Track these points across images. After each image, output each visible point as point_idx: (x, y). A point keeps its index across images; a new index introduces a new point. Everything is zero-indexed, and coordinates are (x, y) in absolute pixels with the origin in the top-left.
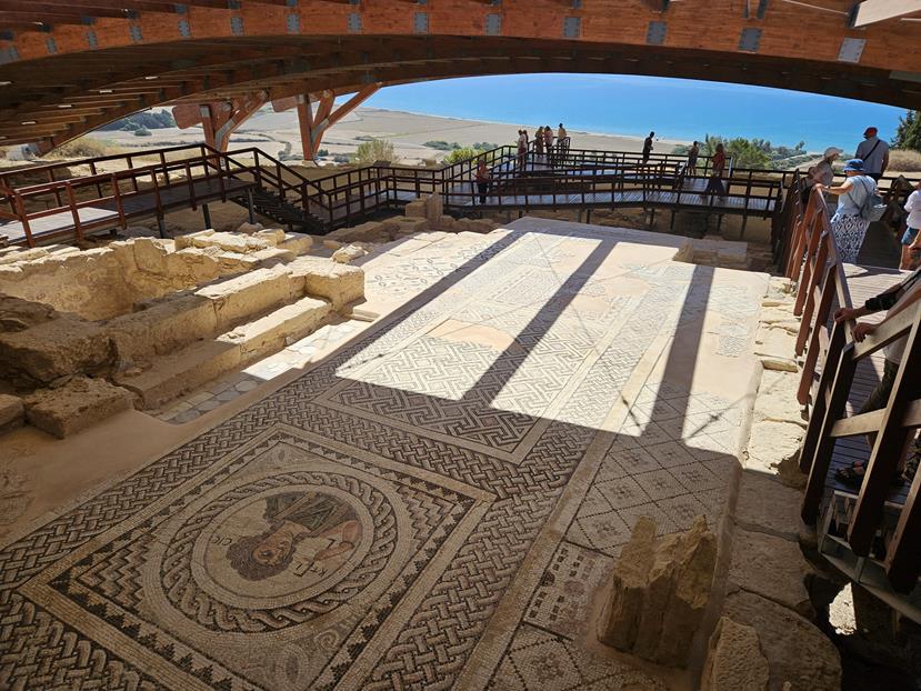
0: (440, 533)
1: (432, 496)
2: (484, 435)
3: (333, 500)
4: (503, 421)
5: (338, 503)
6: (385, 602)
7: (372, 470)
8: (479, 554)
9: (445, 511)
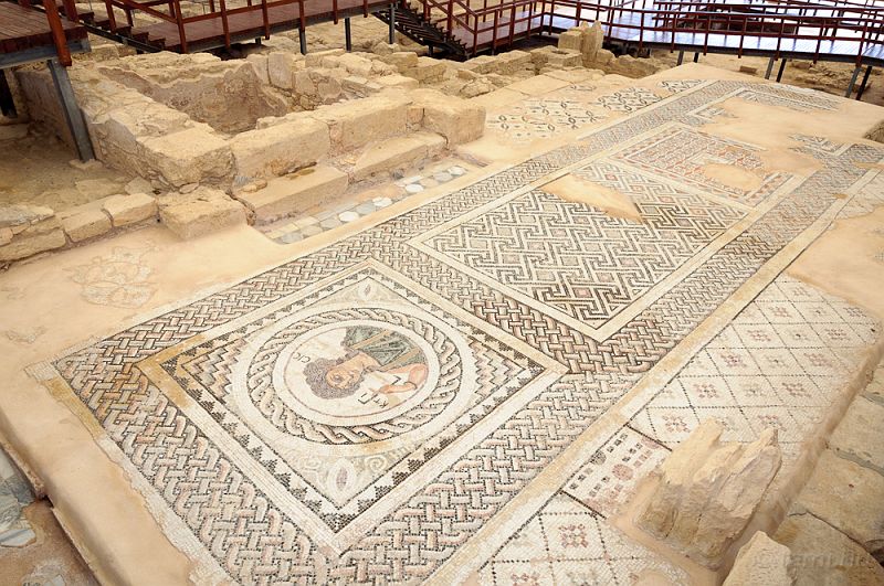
0: (502, 393)
1: (503, 357)
2: (572, 306)
3: (406, 341)
4: (598, 294)
5: (411, 345)
6: (435, 443)
7: (450, 320)
8: (536, 421)
9: (513, 373)
